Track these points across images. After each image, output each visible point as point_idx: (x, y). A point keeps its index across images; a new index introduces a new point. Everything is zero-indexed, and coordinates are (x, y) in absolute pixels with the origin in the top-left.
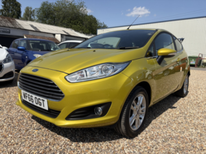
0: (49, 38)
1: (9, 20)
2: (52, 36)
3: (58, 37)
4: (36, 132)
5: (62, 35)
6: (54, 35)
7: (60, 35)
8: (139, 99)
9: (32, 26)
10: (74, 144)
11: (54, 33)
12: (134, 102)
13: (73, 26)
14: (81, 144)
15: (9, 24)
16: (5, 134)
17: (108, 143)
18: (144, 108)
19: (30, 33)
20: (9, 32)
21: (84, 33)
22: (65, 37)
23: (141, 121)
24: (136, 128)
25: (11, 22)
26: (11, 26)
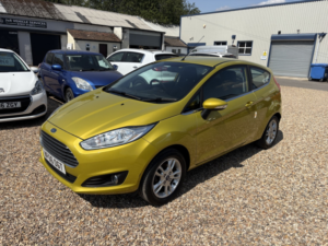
0: (104, 34)
1: (45, 7)
2: (109, 30)
3: (118, 32)
4: (59, 192)
5: (124, 29)
6: (112, 28)
7: (120, 29)
8: (170, 163)
9: (79, 15)
10: (94, 209)
11: (112, 25)
12: (160, 167)
13: (142, 11)
14: (101, 209)
15: (45, 14)
16: (27, 193)
17: (130, 210)
18: (179, 171)
19: (77, 27)
20: (46, 26)
21: (160, 23)
22: (128, 32)
23: (175, 187)
24: (165, 195)
25: (48, 10)
26: (48, 16)
